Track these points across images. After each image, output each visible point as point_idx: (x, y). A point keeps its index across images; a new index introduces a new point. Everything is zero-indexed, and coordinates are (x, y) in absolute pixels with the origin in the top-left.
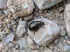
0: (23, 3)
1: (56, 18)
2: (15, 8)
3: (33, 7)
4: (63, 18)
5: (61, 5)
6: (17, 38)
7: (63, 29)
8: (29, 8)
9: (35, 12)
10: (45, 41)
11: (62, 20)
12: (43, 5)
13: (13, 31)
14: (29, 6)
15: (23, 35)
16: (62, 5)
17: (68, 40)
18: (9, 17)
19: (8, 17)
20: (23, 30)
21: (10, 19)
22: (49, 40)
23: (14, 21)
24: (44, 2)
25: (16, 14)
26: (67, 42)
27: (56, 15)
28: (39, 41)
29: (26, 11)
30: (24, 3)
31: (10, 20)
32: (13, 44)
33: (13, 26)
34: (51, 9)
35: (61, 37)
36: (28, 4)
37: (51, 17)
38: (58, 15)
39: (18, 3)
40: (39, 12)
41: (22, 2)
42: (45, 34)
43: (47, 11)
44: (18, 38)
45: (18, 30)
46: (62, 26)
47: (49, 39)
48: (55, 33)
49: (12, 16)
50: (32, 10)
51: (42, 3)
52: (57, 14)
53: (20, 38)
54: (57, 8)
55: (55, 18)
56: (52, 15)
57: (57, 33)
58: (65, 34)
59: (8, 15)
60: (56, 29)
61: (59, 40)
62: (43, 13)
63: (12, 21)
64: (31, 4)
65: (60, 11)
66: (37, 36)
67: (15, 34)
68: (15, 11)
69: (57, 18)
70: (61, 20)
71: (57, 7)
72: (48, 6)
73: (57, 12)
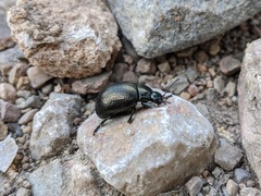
0: (74, 18)
1: (204, 98)
2: (36, 32)
3: (112, 42)
4: (234, 98)
5: (230, 50)
6: (28, 162)
7: (232, 140)
8: (92, 40)
9: (122, 66)
10: (141, 170)
11: (231, 109)
12: (153, 34)
13: (17, 132)
14: (97, 34)
15: (54, 150)
16: (236, 51)
17: (249, 182)
18: (12, 79)
19: (7, 76)
20: (56, 126)
21: (15, 85)
22: (161, 167)
23: (27, 93)
24: (154, 21)
25: (36, 56)
26: (243, 190)
27: (205, 87)
28: (114, 168)
29: (79, 53)
30: (76, 21)
31: (13, 89)
32: (7, 185)
33: (22, 114)
34: (186, 61)
35: (217, 171)
36: (92, 26)
37: (186, 90)
38: (216, 87)
39: (51, 17)
40: (139, 69)
41: (68, 14)
42: (143, 141)
43: (172, 68)
44: (34, 161)
45: (37, 125)
46: (226, 129)
47: (158, 164)
48: (188, 143)
49: (25, 74)
50: (104, 50)
51: (149, 24)
52: (209, 84)
53: (43, 162)
54: (214, 60)
55: (201, 96)
56: (190, 83)
57: (195, 145)
58: (238, 159)
59: (11, 68)
60: (196, 127)
61: (210, 180)
62: (154, 75)
63: (19, 93)
64: (104, 28)
65: (225, 70)
66: (112, 148)
67: (25, 147)
68: (32, 43)
69: (208, 97)
70: (224, 107)
71: (214, 57)
72: (172, 41)
73: (213, 74)
